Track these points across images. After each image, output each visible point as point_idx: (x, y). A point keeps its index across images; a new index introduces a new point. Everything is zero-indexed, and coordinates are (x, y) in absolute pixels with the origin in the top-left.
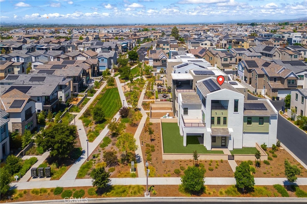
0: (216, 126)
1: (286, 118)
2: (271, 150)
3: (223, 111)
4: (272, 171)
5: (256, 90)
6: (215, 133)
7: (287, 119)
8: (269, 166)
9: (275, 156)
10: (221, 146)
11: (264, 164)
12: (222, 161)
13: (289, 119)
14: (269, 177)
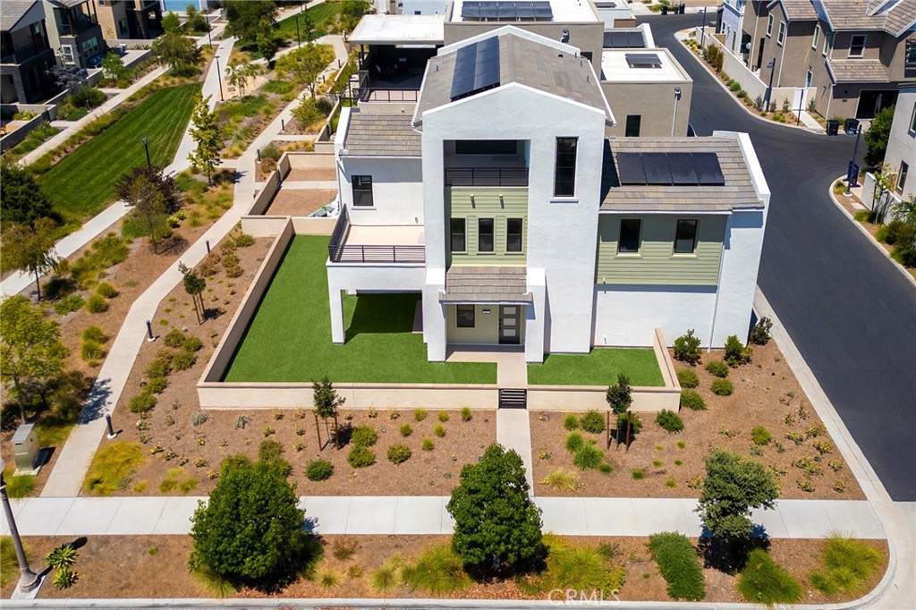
0: (471, 260)
1: (851, 210)
2: (719, 358)
3: (508, 193)
4: (678, 463)
5: (769, 91)
6: (461, 290)
7: (851, 217)
8: (677, 438)
9: (723, 391)
10: (500, 342)
11: (656, 426)
12: (467, 416)
13: (859, 217)
14: (649, 496)
